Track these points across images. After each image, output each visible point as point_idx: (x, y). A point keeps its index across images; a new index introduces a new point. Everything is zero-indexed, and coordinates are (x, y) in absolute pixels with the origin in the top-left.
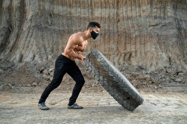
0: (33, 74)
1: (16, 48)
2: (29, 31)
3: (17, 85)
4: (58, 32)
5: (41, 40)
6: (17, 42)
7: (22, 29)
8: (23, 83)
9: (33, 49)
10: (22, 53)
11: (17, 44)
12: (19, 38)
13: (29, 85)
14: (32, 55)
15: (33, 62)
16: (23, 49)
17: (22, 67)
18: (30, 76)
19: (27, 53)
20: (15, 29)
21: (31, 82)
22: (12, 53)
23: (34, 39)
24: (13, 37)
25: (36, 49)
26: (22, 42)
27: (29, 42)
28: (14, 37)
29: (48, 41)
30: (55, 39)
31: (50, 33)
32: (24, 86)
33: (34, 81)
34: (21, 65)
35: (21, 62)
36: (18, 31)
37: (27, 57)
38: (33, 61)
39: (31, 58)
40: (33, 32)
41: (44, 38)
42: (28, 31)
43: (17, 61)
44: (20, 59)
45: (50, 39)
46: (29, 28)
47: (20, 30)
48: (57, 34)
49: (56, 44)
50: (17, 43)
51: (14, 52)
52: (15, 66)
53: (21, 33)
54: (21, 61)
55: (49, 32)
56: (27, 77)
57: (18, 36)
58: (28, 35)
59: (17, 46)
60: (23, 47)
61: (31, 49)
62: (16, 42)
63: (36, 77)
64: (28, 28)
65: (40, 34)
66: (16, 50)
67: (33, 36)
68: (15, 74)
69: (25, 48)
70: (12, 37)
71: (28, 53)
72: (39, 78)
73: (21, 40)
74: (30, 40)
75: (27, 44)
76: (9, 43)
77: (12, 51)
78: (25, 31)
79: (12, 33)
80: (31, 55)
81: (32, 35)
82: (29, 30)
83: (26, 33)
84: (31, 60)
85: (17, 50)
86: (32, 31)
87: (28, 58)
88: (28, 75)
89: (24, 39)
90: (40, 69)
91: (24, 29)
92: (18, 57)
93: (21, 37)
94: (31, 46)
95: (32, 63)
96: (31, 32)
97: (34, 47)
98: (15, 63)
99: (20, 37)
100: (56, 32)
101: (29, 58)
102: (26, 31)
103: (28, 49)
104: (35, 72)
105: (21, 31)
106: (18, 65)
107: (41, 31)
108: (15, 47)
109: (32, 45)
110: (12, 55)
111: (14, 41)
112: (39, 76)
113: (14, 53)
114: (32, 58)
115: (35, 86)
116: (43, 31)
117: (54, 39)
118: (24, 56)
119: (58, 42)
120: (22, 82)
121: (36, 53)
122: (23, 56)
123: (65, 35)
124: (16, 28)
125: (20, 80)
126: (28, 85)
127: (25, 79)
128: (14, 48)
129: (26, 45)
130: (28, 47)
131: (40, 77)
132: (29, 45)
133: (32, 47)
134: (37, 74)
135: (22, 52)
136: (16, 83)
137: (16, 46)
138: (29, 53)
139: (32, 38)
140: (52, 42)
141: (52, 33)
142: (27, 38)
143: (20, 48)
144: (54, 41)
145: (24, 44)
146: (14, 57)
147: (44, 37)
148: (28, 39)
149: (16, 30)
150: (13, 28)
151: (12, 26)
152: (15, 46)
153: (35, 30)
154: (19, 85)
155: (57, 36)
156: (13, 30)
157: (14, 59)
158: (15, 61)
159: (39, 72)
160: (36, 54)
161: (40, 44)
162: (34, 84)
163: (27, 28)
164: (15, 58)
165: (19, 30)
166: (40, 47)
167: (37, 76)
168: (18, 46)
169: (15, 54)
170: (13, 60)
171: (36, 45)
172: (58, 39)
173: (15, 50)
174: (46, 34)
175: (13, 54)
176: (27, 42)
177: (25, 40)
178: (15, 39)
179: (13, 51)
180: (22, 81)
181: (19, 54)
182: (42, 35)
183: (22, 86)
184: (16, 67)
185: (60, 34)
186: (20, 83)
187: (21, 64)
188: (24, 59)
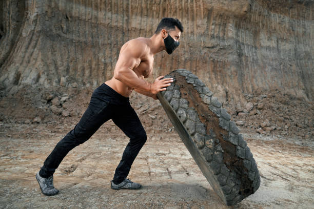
0: (36, 104)
1: (9, 63)
2: (31, 38)
3: (8, 121)
4: (77, 44)
5: (50, 53)
6: (12, 52)
7: (20, 34)
8: (19, 118)
9: (36, 66)
10: (19, 70)
11: (11, 57)
12: (15, 48)
13: (28, 121)
14: (35, 75)
15: (35, 85)
16: (21, 64)
17: (17, 92)
18: (31, 107)
19: (27, 71)
20: (9, 33)
21: (32, 116)
22: (3, 69)
23: (39, 51)
24: (5, 45)
25: (42, 66)
26: (19, 54)
27: (31, 55)
28: (7, 45)
29: (61, 55)
30: (72, 54)
31: (64, 44)
32: (19, 122)
33: (37, 116)
35: (17, 84)
36: (14, 37)
37: (27, 77)
38: (36, 83)
39: (34, 79)
40: (38, 40)
41: (55, 51)
42: (30, 38)
43: (11, 82)
44: (15, 79)
45: (65, 53)
46: (31, 33)
47: (17, 35)
48: (75, 46)
49: (74, 61)
50: (11, 54)
51: (5, 68)
52: (7, 90)
53: (18, 41)
54: (16, 81)
55: (63, 42)
56: (25, 108)
57: (13, 44)
58: (29, 44)
59: (11, 60)
60: (21, 62)
61: (34, 65)
62: (9, 52)
63: (40, 109)
64: (30, 33)
65: (49, 43)
66: (10, 65)
67: (38, 46)
68: (6, 102)
69: (24, 64)
70: (3, 44)
71: (29, 71)
72: (45, 111)
73: (18, 50)
74: (33, 53)
75: (28, 57)
77: (3, 66)
78: (25, 38)
79: (3, 37)
80: (33, 75)
81: (36, 44)
82: (31, 36)
83: (27, 40)
84: (34, 82)
85: (12, 65)
86: (37, 38)
87: (28, 78)
88: (28, 104)
89: (23, 49)
90: (47, 97)
91: (24, 34)
92: (12, 76)
93: (18, 44)
94: (34, 61)
95: (34, 86)
96: (35, 39)
97: (38, 63)
98: (7, 85)
99: (16, 45)
100: (74, 44)
101: (30, 78)
102: (27, 38)
103: (29, 65)
104: (39, 101)
105: (18, 37)
106: (11, 88)
107: (51, 39)
108: (8, 61)
109: (36, 59)
110: (3, 72)
111: (7, 51)
112: (45, 107)
113: (6, 69)
114: (36, 80)
115: (38, 123)
116: (54, 41)
117: (70, 54)
118: (22, 75)
119: (77, 58)
120: (17, 116)
121: (41, 72)
122: (20, 75)
123: (88, 50)
124: (11, 31)
125: (14, 113)
126: (26, 122)
127: (23, 112)
128: (6, 61)
129: (26, 59)
130: (29, 62)
131: (47, 110)
132: (32, 59)
133: (36, 62)
134: (43, 104)
135: (18, 68)
136: (6, 117)
137: (9, 60)
138: (31, 71)
139: (36, 49)
140: (68, 58)
141: (68, 45)
142: (27, 48)
143: (15, 63)
144: (71, 57)
145: (22, 56)
146: (6, 75)
147: (55, 49)
148: (30, 50)
149: (10, 35)
150: (4, 31)
151: (4, 27)
152: (8, 59)
153: (41, 38)
154: (10, 120)
155: (75, 49)
156: (5, 35)
157: (6, 79)
158: (7, 82)
159: (46, 101)
160: (41, 74)
161: (48, 59)
162: (36, 120)
163: (28, 33)
164: (8, 78)
165: (14, 35)
166: (48, 63)
167: (41, 107)
168: (13, 59)
169: (7, 71)
170: (4, 81)
171: (42, 60)
172: (77, 54)
173: (8, 65)
174: (58, 46)
175: (4, 70)
176: (27, 55)
177: (25, 50)
178: (8, 48)
179: (4, 67)
180: (16, 114)
181: (14, 72)
182: (52, 46)
183: (15, 123)
184: (9, 91)
185: (80, 47)
186: (13, 117)
187: (16, 87)
188: (21, 80)
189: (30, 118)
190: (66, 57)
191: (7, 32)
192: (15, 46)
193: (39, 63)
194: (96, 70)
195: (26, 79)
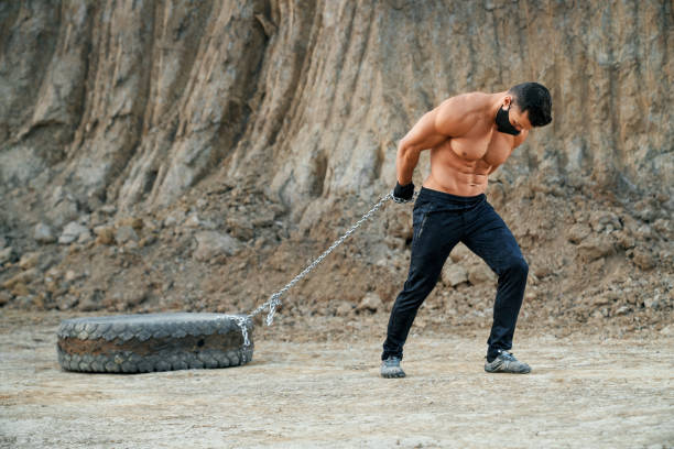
0: (368, 254)
1: (294, 122)
2: (351, 27)
3: (293, 310)
4: (500, 14)
5: (410, 67)
6: (300, 87)
7: (316, 18)
8: (323, 299)
9: (369, 123)
10: (321, 146)
11: (299, 103)
12: (308, 68)
13: (345, 307)
14: (370, 154)
15: (370, 191)
16: (326, 123)
17: (320, 221)
18: (354, 264)
19: (345, 143)
20: (287, 21)
21: (357, 292)
22: (279, 148)
23: (376, 69)
24: (279, 65)
25: (386, 122)
26: (318, 93)
27: (353, 87)
28: (285, 63)
29: (448, 68)
30: (485, 56)
31: (457, 22)
32: (323, 311)
33: (370, 289)
34: (318, 207)
35: (320, 194)
36: (301, 33)
37: (345, 164)
38: (371, 183)
39: (364, 170)
40: (368, 30)
41: (425, 59)
42: (345, 27)
43: (301, 189)
44: (312, 180)
45: (459, 58)
46: (349, 12)
47: (311, 23)
48: (495, 25)
49: (491, 81)
50: (297, 95)
51: (285, 143)
52: (292, 216)
53: (315, 42)
54: (317, 188)
55: (452, 18)
56: (337, 267)
57: (301, 56)
58: (345, 48)
59: (298, 115)
60: (325, 116)
61: (361, 121)
62: (293, 88)
63: (379, 267)
64: (344, 13)
65: (405, 32)
66: (295, 133)
67: (370, 53)
68: (287, 254)
69: (336, 121)
70: (276, 64)
71: (351, 142)
72: (393, 271)
73: (314, 79)
74: (357, 76)
75: (344, 96)
76: (263, 95)
77: (278, 138)
78: (331, 29)
79: (271, 42)
80: (362, 156)
81: (365, 45)
82: (347, 20)
83: (338, 38)
84: (366, 180)
85: (301, 132)
86: (366, 24)
87: (349, 170)
88: (345, 256)
89: (329, 74)
90: (402, 228)
91: (329, 18)
92: (302, 167)
93: (314, 60)
94: (363, 106)
95: (365, 195)
96: (361, 30)
97: (374, 112)
98: (292, 200)
99: (310, 61)
100: (490, 15)
101: (354, 169)
102: (337, 30)
103: (350, 122)
104: (380, 241)
105: (314, 28)
106: (305, 209)
107: (409, 17)
108: (290, 119)
109: (368, 100)
110: (279, 160)
111: (286, 86)
112: (395, 260)
113: (287, 148)
114: (370, 171)
115: (373, 311)
116: (419, 20)
117: (478, 57)
118: (332, 162)
119: (502, 69)
120: (317, 294)
121: (385, 143)
122: (326, 161)
123: (540, 27)
124: (292, 14)
125: (310, 285)
126: (339, 310)
127: (332, 282)
128: (285, 121)
129: (339, 104)
130: (348, 111)
131: (398, 268)
132: (355, 101)
133: (367, 111)
134: (389, 252)
135: (320, 139)
136: (288, 300)
137: (294, 115)
138: (356, 142)
139: (365, 65)
140: (469, 75)
141: (469, 24)
142: (340, 66)
143: (310, 124)
144: (481, 69)
145: (329, 96)
146: (288, 170)
147: (425, 51)
148: (349, 69)
149: (291, 28)
150: (275, 18)
151: (273, 8)
152: (290, 113)
153: (377, 20)
154: (301, 308)
155: (496, 33)
156: (277, 30)
157: (287, 181)
158: (291, 191)
159: (401, 242)
160: (385, 149)
161: (405, 92)
162: (366, 302)
163: (340, 13)
164: (292, 178)
165: (303, 24)
166: (406, 106)
167: (382, 262)
168: (303, 109)
169: (291, 152)
170: (283, 188)
171: (387, 99)
172: (503, 50)
173: (290, 133)
174: (435, 34)
175: (282, 152)
176: (342, 87)
177: (333, 74)
178: (288, 73)
179: (282, 140)
180: (316, 287)
181: (309, 155)
182: (416, 40)
183: (313, 314)
184: (298, 220)
185: (511, 22)
186: (309, 297)
187: (318, 202)
188: (330, 179)
189: (352, 299)
190: (465, 74)
191: (283, 20)
192: (306, 65)
193: (378, 109)
194: (576, 103)
195: (343, 174)
